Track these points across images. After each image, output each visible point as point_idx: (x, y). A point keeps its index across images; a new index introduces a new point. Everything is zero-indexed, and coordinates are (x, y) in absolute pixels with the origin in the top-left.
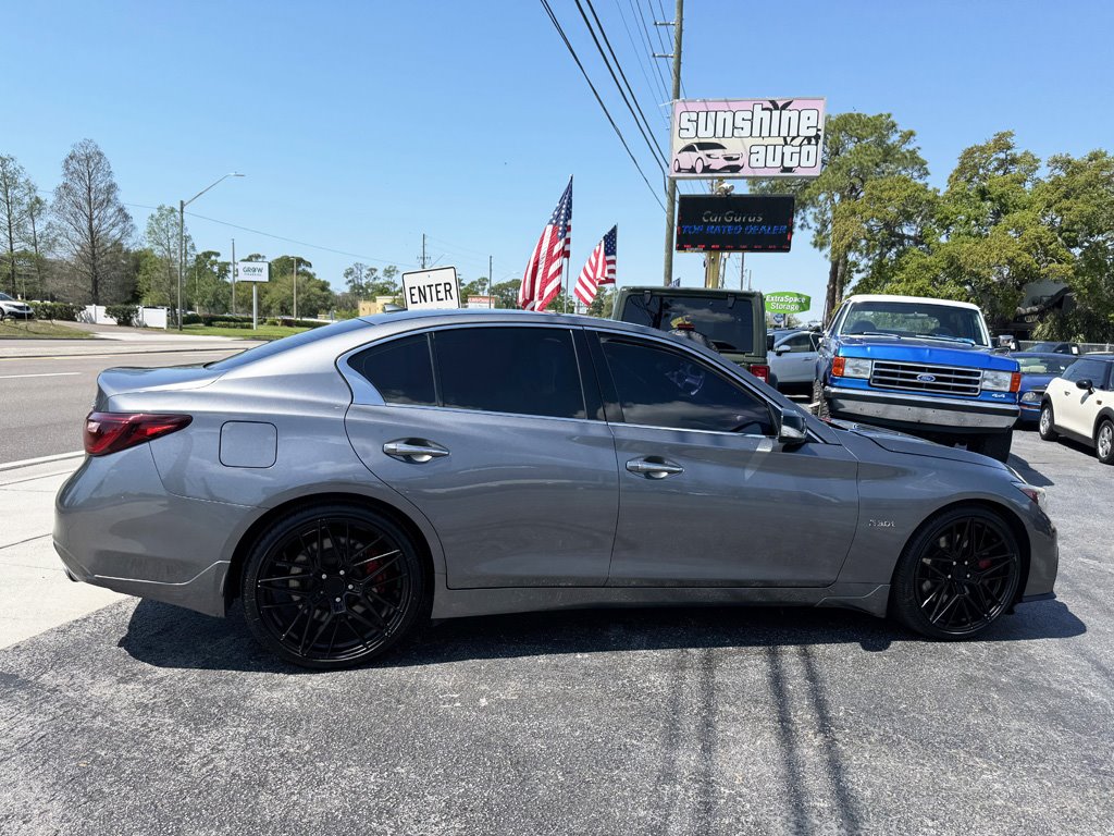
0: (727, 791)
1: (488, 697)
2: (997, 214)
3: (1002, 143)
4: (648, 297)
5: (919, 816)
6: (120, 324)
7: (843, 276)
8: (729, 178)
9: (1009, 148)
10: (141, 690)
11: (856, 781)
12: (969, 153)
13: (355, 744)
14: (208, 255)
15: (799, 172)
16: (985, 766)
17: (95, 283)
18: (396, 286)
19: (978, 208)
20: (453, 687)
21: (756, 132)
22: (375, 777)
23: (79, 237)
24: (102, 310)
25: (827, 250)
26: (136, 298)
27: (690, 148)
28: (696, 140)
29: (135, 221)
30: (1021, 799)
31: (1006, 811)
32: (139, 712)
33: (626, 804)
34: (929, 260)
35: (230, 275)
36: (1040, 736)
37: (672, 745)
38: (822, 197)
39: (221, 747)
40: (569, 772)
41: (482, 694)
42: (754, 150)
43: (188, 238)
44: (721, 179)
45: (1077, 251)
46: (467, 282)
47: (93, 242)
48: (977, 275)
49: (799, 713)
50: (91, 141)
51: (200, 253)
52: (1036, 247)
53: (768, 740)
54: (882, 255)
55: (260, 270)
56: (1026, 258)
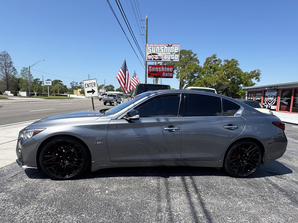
0: (176, 214)
1: (108, 190)
2: (214, 72)
3: (214, 57)
4: (144, 86)
5: (226, 216)
6: (14, 95)
7: (182, 84)
8: (159, 61)
9: (216, 58)
10: (5, 195)
11: (208, 207)
12: (208, 59)
13: (70, 208)
14: (37, 79)
15: (174, 60)
16: (238, 200)
17: (8, 86)
18: (82, 86)
19: (210, 70)
20: (98, 188)
21: (165, 51)
22: (76, 219)
23: (3, 74)
24: (9, 92)
25: (179, 79)
26: (19, 89)
27: (150, 55)
28: (152, 53)
29: (17, 71)
30: (249, 209)
31: (246, 213)
32: (3, 202)
33: (149, 220)
34: (200, 81)
35: (42, 84)
36: (248, 190)
37: (159, 201)
38: (178, 67)
39: (28, 212)
40: (132, 212)
41: (107, 189)
42: (164, 55)
43: (31, 75)
44: (157, 62)
45: (230, 80)
46: (99, 86)
47: (7, 76)
48: (210, 84)
49: (190, 188)
50: (5, 51)
51: (34, 79)
52: (222, 78)
53: (184, 197)
54: (190, 80)
55: (50, 83)
56: (220, 81)
